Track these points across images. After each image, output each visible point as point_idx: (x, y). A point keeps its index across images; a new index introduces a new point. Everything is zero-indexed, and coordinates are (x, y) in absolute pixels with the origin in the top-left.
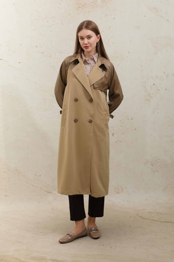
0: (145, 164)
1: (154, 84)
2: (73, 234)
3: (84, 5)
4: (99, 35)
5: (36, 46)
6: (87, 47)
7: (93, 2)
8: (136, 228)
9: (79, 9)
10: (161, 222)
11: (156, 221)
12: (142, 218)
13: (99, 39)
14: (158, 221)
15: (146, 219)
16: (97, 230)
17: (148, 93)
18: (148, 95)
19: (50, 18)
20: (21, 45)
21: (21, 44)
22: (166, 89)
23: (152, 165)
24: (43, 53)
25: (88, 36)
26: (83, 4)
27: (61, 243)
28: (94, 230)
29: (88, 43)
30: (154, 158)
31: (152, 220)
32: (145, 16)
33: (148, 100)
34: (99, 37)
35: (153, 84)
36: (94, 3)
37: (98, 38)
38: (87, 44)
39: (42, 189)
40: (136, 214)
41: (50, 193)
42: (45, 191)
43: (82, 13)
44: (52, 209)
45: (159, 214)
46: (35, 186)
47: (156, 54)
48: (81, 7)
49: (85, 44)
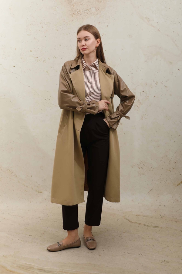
0: (132, 167)
1: (143, 91)
2: (63, 243)
3: (79, 12)
4: (99, 39)
5: (30, 51)
6: (84, 49)
7: (87, 10)
8: (124, 233)
9: (73, 16)
10: (148, 226)
11: (143, 225)
12: (129, 221)
13: (99, 43)
14: (145, 225)
15: (133, 222)
16: (93, 240)
17: (138, 100)
18: (137, 101)
19: (45, 23)
21: (16, 48)
22: (155, 96)
23: (139, 168)
24: (37, 57)
25: (86, 37)
26: (78, 10)
27: (50, 251)
28: (90, 240)
29: (85, 45)
30: (141, 161)
31: (139, 224)
32: (137, 25)
33: (138, 107)
34: (99, 41)
38: (84, 46)
39: (32, 189)
40: (123, 216)
41: (40, 193)
42: (36, 191)
43: (76, 19)
44: (42, 209)
45: (145, 217)
46: (26, 186)
47: (146, 62)
48: (75, 14)
49: (82, 46)
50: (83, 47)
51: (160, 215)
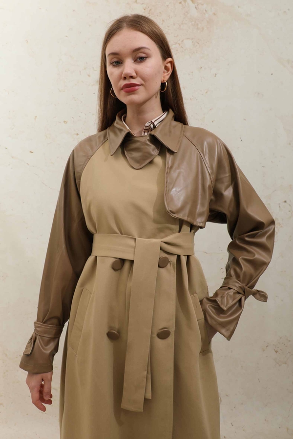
0: (264, 351)
1: (285, 202)
4: (170, 59)
5: (64, 122)
6: (130, 88)
7: (176, 43)
13: (170, 72)
20: (35, 119)
21: (36, 117)
23: (276, 352)
24: (77, 134)
25: (139, 49)
29: (134, 74)
34: (169, 65)
35: (284, 200)
36: (179, 44)
37: (166, 68)
38: (132, 77)
47: (290, 144)
49: (125, 78)
50: (126, 82)
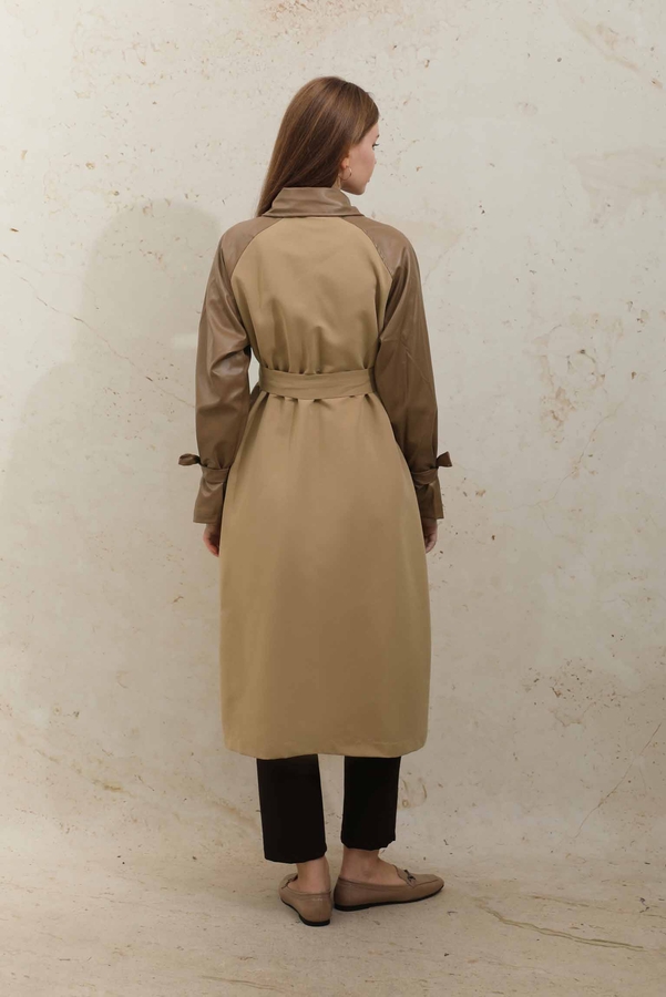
0: (527, 690)
1: (583, 352)
5: (87, 164)
8: (473, 961)
9: (278, 15)
10: (579, 940)
11: (558, 934)
12: (501, 919)
14: (570, 937)
15: (516, 924)
17: (556, 388)
18: (554, 395)
19: (153, 45)
20: (23, 156)
21: (25, 152)
22: (633, 374)
23: (558, 695)
24: (117, 193)
30: (568, 664)
31: (544, 931)
32: (559, 60)
33: (555, 418)
35: (580, 349)
39: (79, 771)
40: (476, 899)
41: (114, 789)
42: (96, 782)
43: (290, 31)
44: (121, 860)
45: (573, 904)
46: (51, 759)
47: (596, 221)
48: (286, 6)
51: (643, 900)
